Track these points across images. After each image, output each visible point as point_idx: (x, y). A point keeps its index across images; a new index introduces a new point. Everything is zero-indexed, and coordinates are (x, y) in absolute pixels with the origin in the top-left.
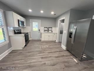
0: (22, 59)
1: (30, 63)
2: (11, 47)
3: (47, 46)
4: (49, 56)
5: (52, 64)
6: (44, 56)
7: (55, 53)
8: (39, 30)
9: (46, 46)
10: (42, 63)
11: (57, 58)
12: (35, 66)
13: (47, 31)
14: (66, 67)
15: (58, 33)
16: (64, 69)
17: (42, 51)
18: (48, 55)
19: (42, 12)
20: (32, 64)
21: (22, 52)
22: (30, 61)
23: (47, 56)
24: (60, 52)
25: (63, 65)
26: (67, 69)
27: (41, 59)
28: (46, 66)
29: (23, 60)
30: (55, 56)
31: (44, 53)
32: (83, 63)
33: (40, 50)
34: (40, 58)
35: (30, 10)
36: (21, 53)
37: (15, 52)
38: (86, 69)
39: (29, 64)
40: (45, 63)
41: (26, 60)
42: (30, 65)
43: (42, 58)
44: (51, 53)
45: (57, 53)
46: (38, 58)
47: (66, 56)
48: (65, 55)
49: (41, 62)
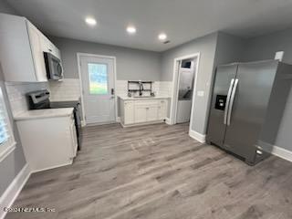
0: (94, 200)
1: (132, 203)
2: (25, 163)
3: (151, 139)
4: (174, 168)
5: (196, 189)
6: (161, 173)
7: (185, 157)
8: (113, 91)
9: (147, 141)
10: (168, 192)
11: (198, 171)
12: (155, 209)
13: (138, 93)
14: (232, 186)
15: (172, 97)
16: (229, 193)
17: (144, 158)
18: (169, 166)
19: (131, 30)
20: (139, 205)
21: (76, 173)
22: (128, 199)
23: (169, 169)
24: (194, 150)
25: (222, 183)
26: (236, 191)
27: (156, 182)
28: (185, 198)
29: (103, 200)
30: (191, 166)
31: (153, 161)
32: (259, 168)
33: (138, 155)
34: (153, 179)
35: (91, 21)
36: (77, 177)
37: (52, 181)
38: (271, 182)
39: (131, 208)
40: (177, 192)
41: (110, 200)
42: (134, 210)
43: (158, 178)
44: (175, 157)
45: (190, 155)
46: (147, 181)
47: (216, 159)
48: (210, 156)
49: (162, 190)
